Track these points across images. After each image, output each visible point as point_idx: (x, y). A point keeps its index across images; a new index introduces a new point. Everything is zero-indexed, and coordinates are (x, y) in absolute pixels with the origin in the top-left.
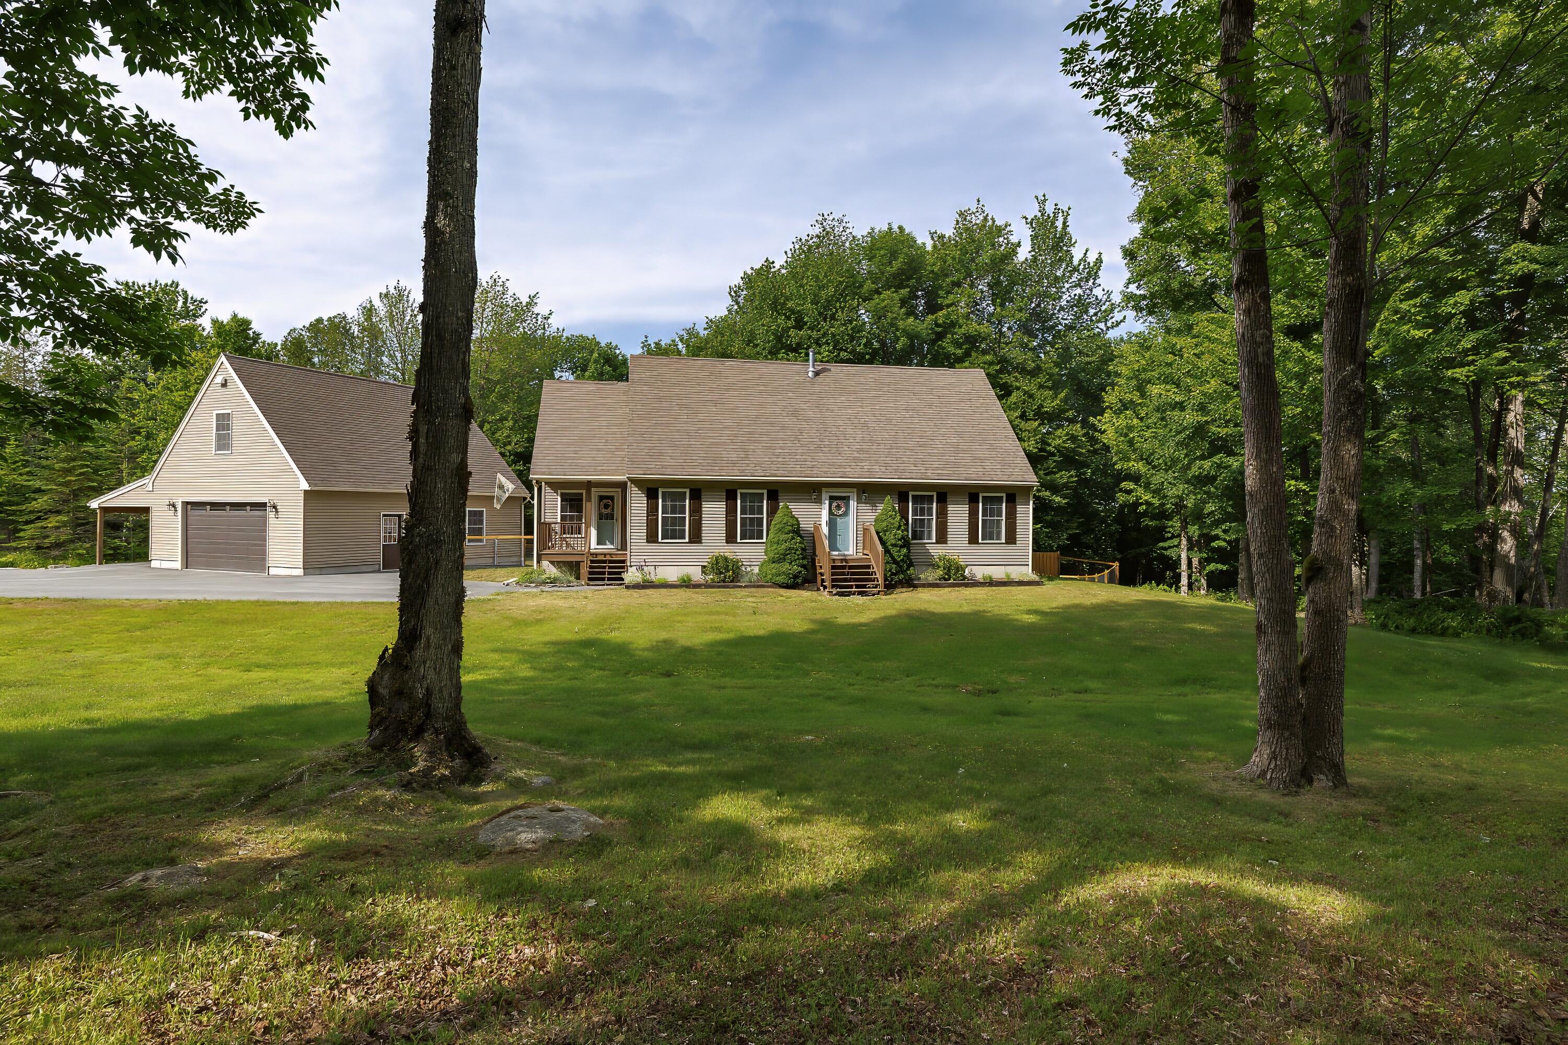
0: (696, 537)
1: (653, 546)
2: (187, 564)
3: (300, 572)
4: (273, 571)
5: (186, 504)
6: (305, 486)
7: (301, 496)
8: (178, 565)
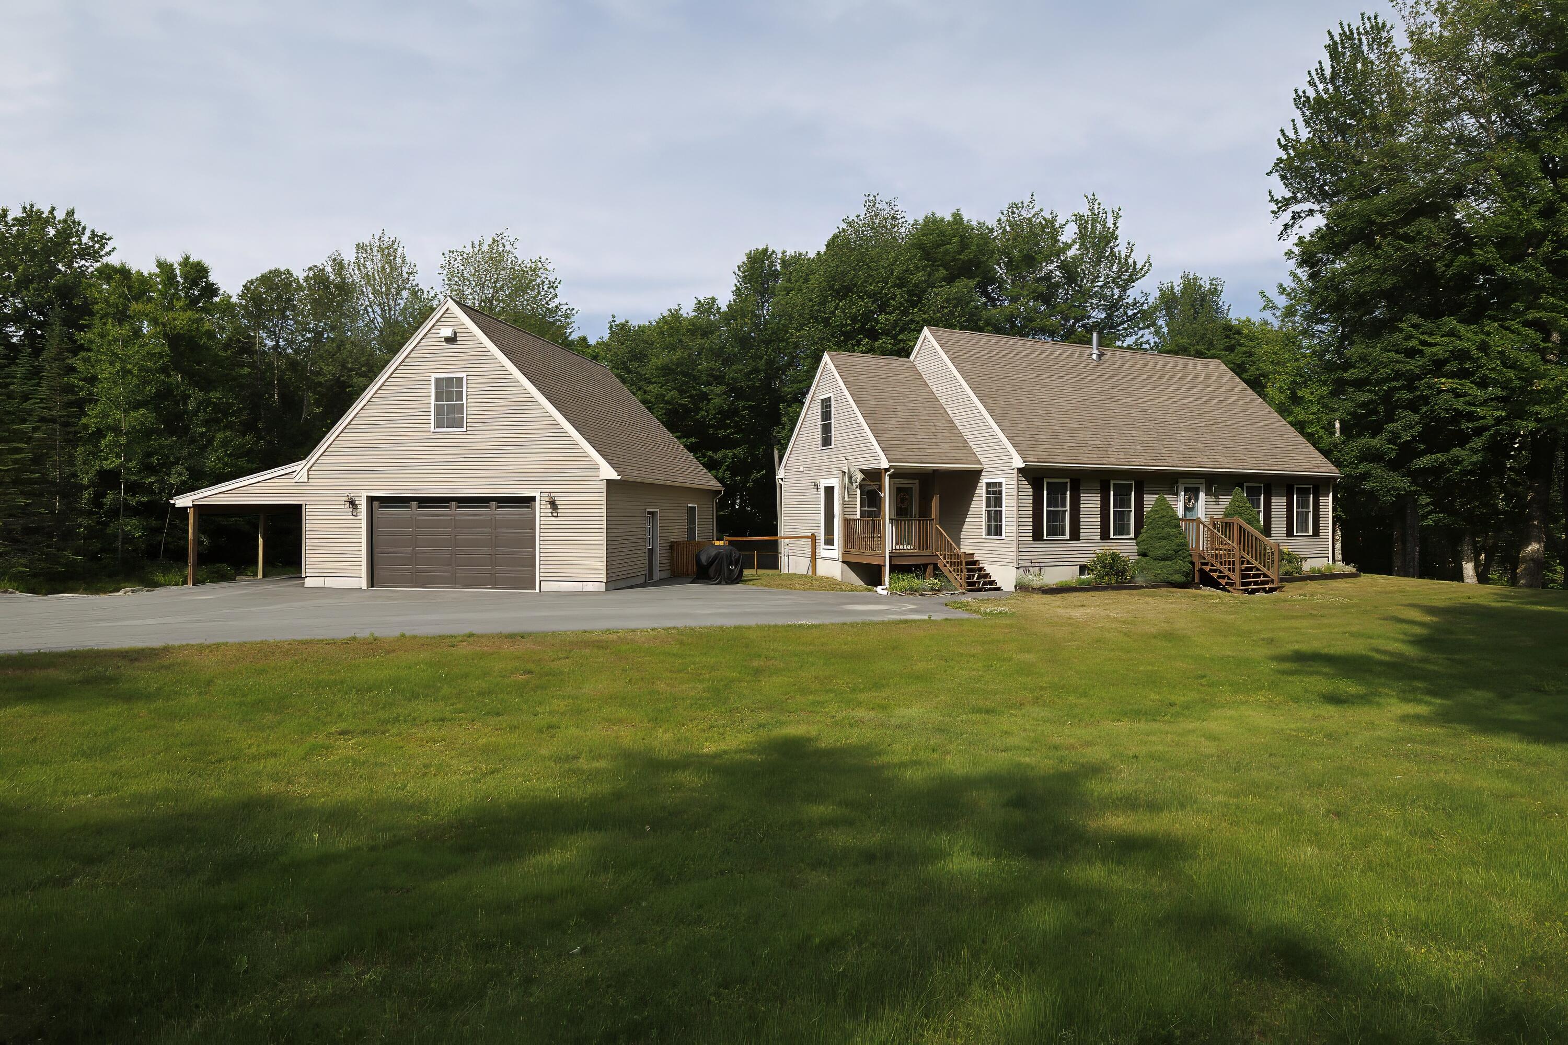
0: (1075, 535)
1: (1039, 545)
2: (372, 582)
3: (602, 588)
4: (546, 587)
5: (371, 500)
6: (609, 473)
7: (604, 487)
8: (363, 583)
